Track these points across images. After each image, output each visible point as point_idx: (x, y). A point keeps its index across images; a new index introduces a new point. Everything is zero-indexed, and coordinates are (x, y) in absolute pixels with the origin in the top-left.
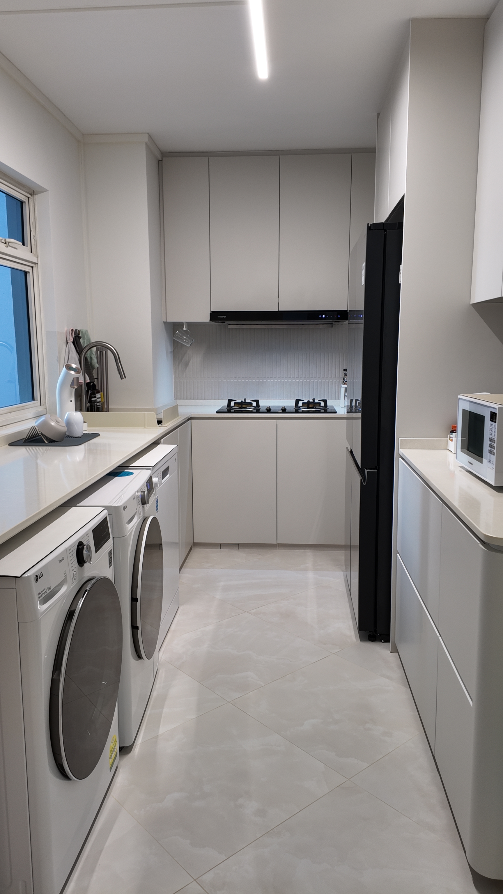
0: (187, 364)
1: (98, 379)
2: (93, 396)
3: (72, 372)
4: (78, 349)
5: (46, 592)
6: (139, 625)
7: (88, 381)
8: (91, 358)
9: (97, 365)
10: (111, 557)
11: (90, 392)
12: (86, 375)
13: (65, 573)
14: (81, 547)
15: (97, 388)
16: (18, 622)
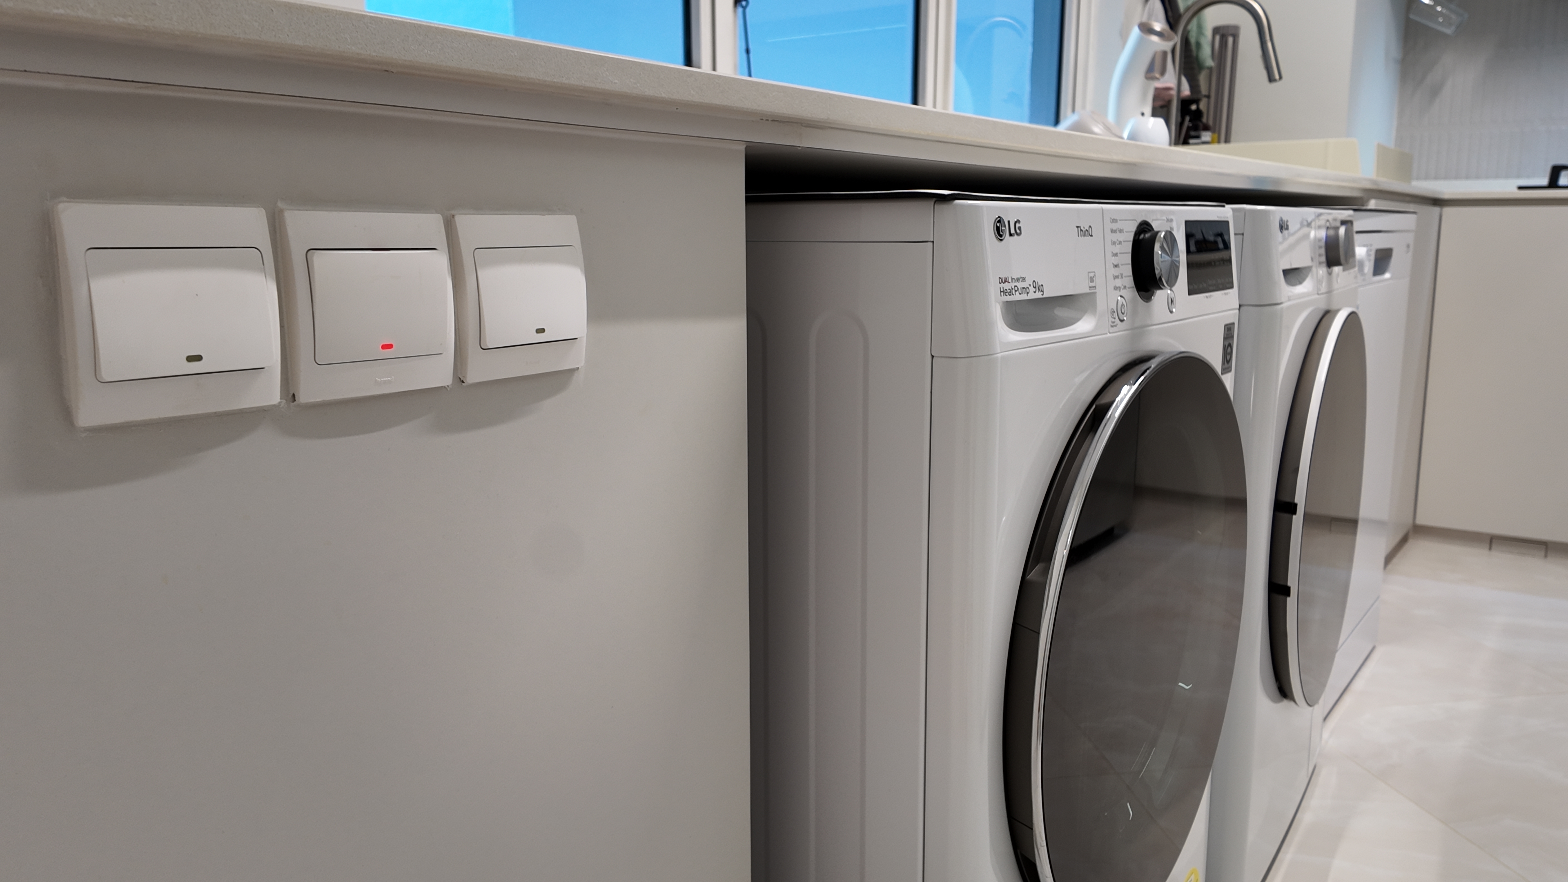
0: (1435, 92)
1: (1208, 97)
2: (1193, 133)
3: (1155, 38)
4: (1170, 13)
5: (1025, 290)
6: (1292, 582)
7: (1186, 91)
8: (1198, 45)
9: (1209, 62)
10: (1230, 346)
11: (1187, 122)
12: (1184, 80)
13: (1092, 280)
14: (1147, 235)
15: (1204, 120)
16: (933, 357)
